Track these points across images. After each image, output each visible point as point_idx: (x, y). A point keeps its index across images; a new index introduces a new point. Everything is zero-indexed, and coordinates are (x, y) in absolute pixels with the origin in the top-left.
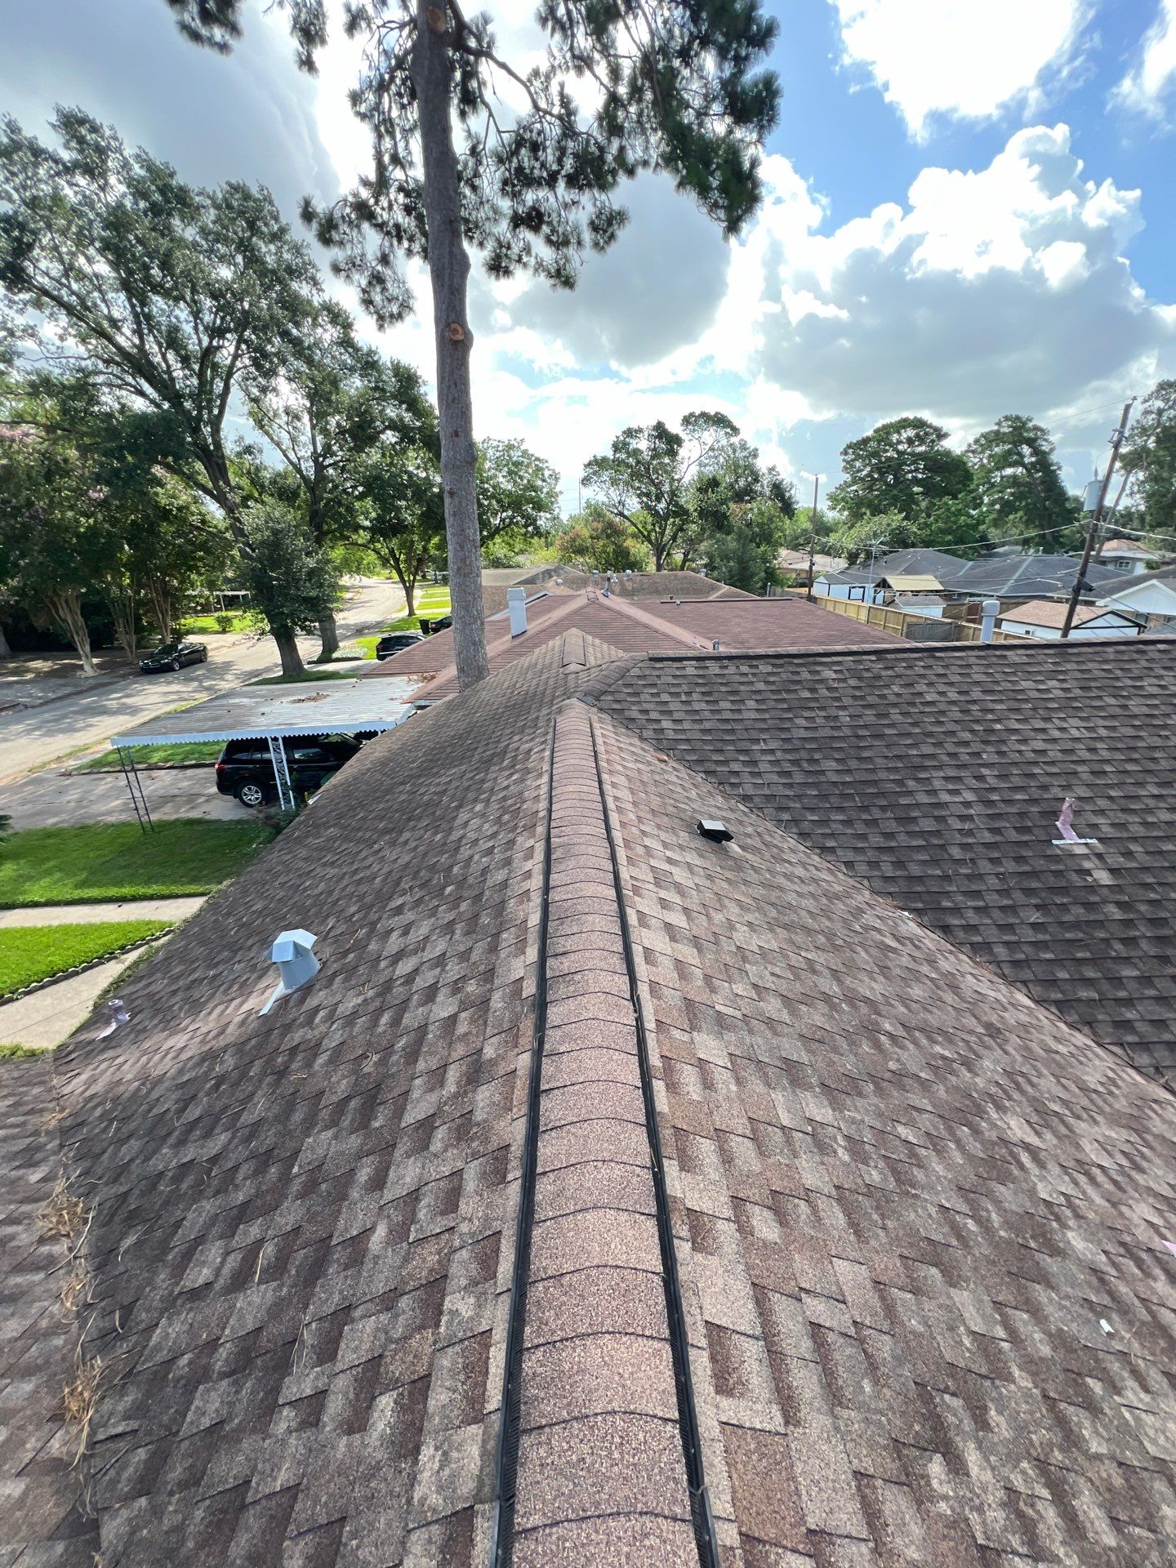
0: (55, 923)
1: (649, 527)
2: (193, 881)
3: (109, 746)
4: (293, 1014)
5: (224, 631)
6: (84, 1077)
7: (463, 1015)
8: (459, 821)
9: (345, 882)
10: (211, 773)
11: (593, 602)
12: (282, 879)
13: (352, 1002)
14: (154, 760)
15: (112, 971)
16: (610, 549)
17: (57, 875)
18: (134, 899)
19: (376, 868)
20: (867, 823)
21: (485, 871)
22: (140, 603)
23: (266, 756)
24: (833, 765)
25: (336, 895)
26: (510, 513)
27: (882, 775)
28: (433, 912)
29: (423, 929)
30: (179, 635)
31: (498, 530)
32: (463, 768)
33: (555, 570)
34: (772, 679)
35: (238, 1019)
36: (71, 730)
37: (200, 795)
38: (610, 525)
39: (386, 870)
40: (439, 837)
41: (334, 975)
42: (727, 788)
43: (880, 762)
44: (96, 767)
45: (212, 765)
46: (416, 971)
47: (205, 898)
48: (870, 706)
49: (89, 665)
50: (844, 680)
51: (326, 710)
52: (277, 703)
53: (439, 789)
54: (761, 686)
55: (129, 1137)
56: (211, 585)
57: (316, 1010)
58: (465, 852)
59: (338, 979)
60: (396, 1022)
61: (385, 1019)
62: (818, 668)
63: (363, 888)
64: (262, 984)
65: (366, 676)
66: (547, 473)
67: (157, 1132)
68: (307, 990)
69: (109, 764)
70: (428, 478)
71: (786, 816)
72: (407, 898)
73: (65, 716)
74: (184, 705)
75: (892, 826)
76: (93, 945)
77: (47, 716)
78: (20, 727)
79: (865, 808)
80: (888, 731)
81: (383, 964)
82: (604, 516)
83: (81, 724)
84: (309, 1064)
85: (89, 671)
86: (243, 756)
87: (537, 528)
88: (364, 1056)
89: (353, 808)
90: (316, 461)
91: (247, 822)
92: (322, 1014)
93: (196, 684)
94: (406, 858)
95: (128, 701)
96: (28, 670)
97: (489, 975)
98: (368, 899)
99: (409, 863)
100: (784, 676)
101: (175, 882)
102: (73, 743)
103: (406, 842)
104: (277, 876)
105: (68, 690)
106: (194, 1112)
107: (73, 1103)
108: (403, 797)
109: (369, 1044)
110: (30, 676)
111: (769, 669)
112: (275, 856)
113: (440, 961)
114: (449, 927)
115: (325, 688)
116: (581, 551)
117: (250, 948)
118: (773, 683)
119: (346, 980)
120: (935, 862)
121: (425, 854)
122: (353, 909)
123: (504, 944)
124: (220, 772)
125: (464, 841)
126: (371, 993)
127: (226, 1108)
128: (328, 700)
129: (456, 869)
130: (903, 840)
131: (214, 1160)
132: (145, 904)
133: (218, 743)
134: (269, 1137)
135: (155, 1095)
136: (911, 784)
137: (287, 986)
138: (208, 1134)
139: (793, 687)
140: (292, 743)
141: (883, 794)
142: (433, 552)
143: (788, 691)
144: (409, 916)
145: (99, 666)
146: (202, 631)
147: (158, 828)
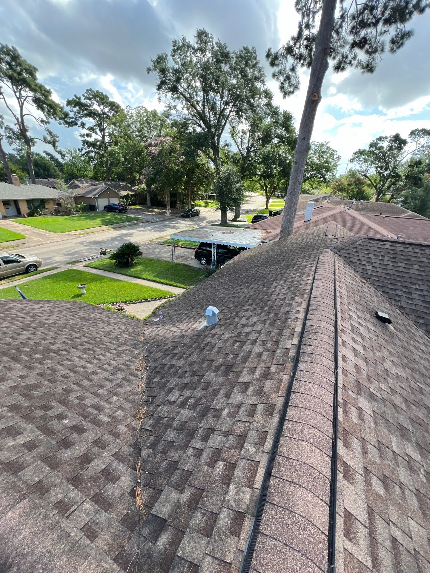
0: (148, 285)
1: (378, 182)
2: (183, 283)
3: (169, 237)
4: (208, 332)
5: (206, 207)
6: (150, 330)
7: (265, 353)
8: (272, 286)
9: (230, 296)
10: (194, 252)
11: (343, 211)
12: (210, 289)
13: (226, 335)
14: (180, 244)
15: (158, 303)
16: (355, 190)
17: (150, 272)
18: (167, 284)
19: (240, 294)
21: (281, 306)
22: (185, 195)
23: (210, 249)
25: (226, 299)
28: (259, 315)
29: (255, 319)
30: (193, 206)
31: (308, 179)
32: (277, 267)
33: (329, 197)
35: (192, 329)
36: (161, 231)
37: (189, 257)
38: (359, 179)
39: (244, 295)
40: (265, 289)
41: (223, 325)
44: (165, 243)
45: (195, 249)
46: (250, 333)
47: (185, 290)
49: (168, 212)
51: (232, 238)
52: (217, 232)
53: (267, 272)
55: (159, 351)
56: (206, 191)
57: (215, 334)
58: (274, 297)
59: (223, 327)
60: (241, 347)
61: (237, 345)
63: (235, 300)
64: (200, 320)
65: (247, 228)
67: (166, 353)
68: (213, 327)
69: (168, 243)
70: (286, 157)
72: (251, 307)
73: (160, 227)
74: (191, 229)
76: (155, 294)
77: (156, 226)
78: (149, 228)
81: (239, 327)
82: (356, 176)
83: (163, 230)
84: (211, 350)
85: (168, 214)
86: (204, 248)
87: (325, 179)
88: (228, 354)
89: (235, 272)
90: (248, 150)
91: (201, 269)
92: (217, 336)
93: (195, 222)
94: (252, 294)
95: (176, 225)
96: (154, 212)
97: (277, 343)
98: (237, 304)
99: (252, 296)
101: (178, 282)
102: (160, 235)
103: (252, 288)
104: (208, 288)
105: (162, 219)
106: (176, 351)
107: (147, 336)
108: (253, 273)
109: (231, 351)
112: (208, 282)
113: (259, 332)
114: (264, 322)
115: (233, 230)
117: (198, 308)
119: (226, 328)
121: (259, 294)
122: (231, 306)
123: (284, 334)
124: (196, 251)
125: (274, 293)
126: (233, 335)
127: (185, 354)
128: (233, 234)
129: (269, 302)
131: (180, 367)
132: (169, 286)
133: (197, 242)
134: (196, 367)
135: (167, 342)
137: (208, 323)
138: (179, 359)
140: (220, 246)
142: (281, 185)
144: (250, 313)
145: (171, 213)
146: (200, 206)
147: (177, 265)
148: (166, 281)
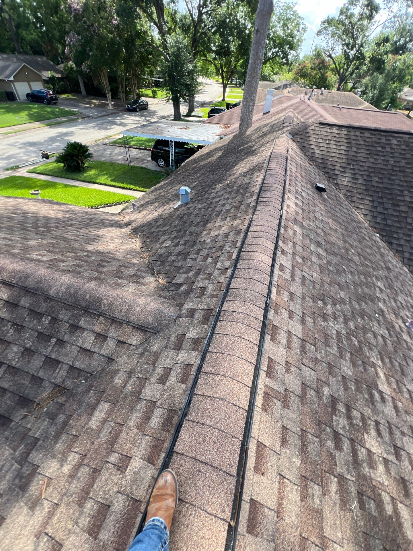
0: (107, 190)
1: (342, 65)
2: (143, 187)
4: (183, 208)
5: (154, 97)
6: (128, 218)
9: (197, 183)
10: (150, 153)
11: (303, 101)
13: (200, 206)
14: (132, 144)
16: (318, 76)
18: (127, 189)
19: (207, 180)
20: (379, 203)
22: (127, 79)
23: (168, 148)
24: (377, 179)
26: (277, 49)
27: (395, 187)
28: (225, 189)
29: (222, 193)
30: (139, 96)
31: (269, 59)
33: (290, 85)
34: (368, 140)
36: (106, 129)
37: (145, 160)
38: (323, 62)
39: (210, 180)
41: (195, 201)
42: (331, 180)
43: (397, 182)
44: (115, 144)
45: (150, 150)
48: (406, 159)
49: (110, 104)
50: (400, 145)
51: (189, 133)
52: (173, 128)
54: (362, 142)
56: (151, 74)
57: (190, 207)
60: (213, 210)
62: (391, 138)
63: (203, 184)
64: (174, 203)
65: (203, 123)
66: (301, 26)
68: (187, 204)
69: (118, 143)
70: (244, 24)
71: (349, 194)
73: (104, 123)
75: (389, 206)
77: (99, 122)
78: (91, 125)
79: (382, 198)
80: (407, 170)
81: (209, 199)
82: (322, 56)
83: (109, 128)
84: (189, 217)
85: (110, 107)
86: (160, 147)
87: (287, 60)
90: (199, 10)
91: (159, 172)
93: (144, 118)
95: (123, 121)
96: (92, 103)
100: (374, 140)
101: (138, 186)
102: (107, 134)
105: (104, 114)
109: (205, 213)
110: (92, 106)
111: (369, 135)
115: (189, 125)
116: (304, 76)
118: (368, 142)
120: (399, 222)
123: (246, 196)
124: (152, 152)
126: (206, 205)
128: (190, 130)
130: (391, 212)
132: (129, 191)
134: (179, 228)
136: (406, 193)
139: (375, 145)
140: (177, 144)
141: (392, 194)
142: (239, 68)
143: (372, 146)
144: (217, 190)
145: (114, 105)
146: (147, 96)
147: (133, 168)
148: (125, 185)
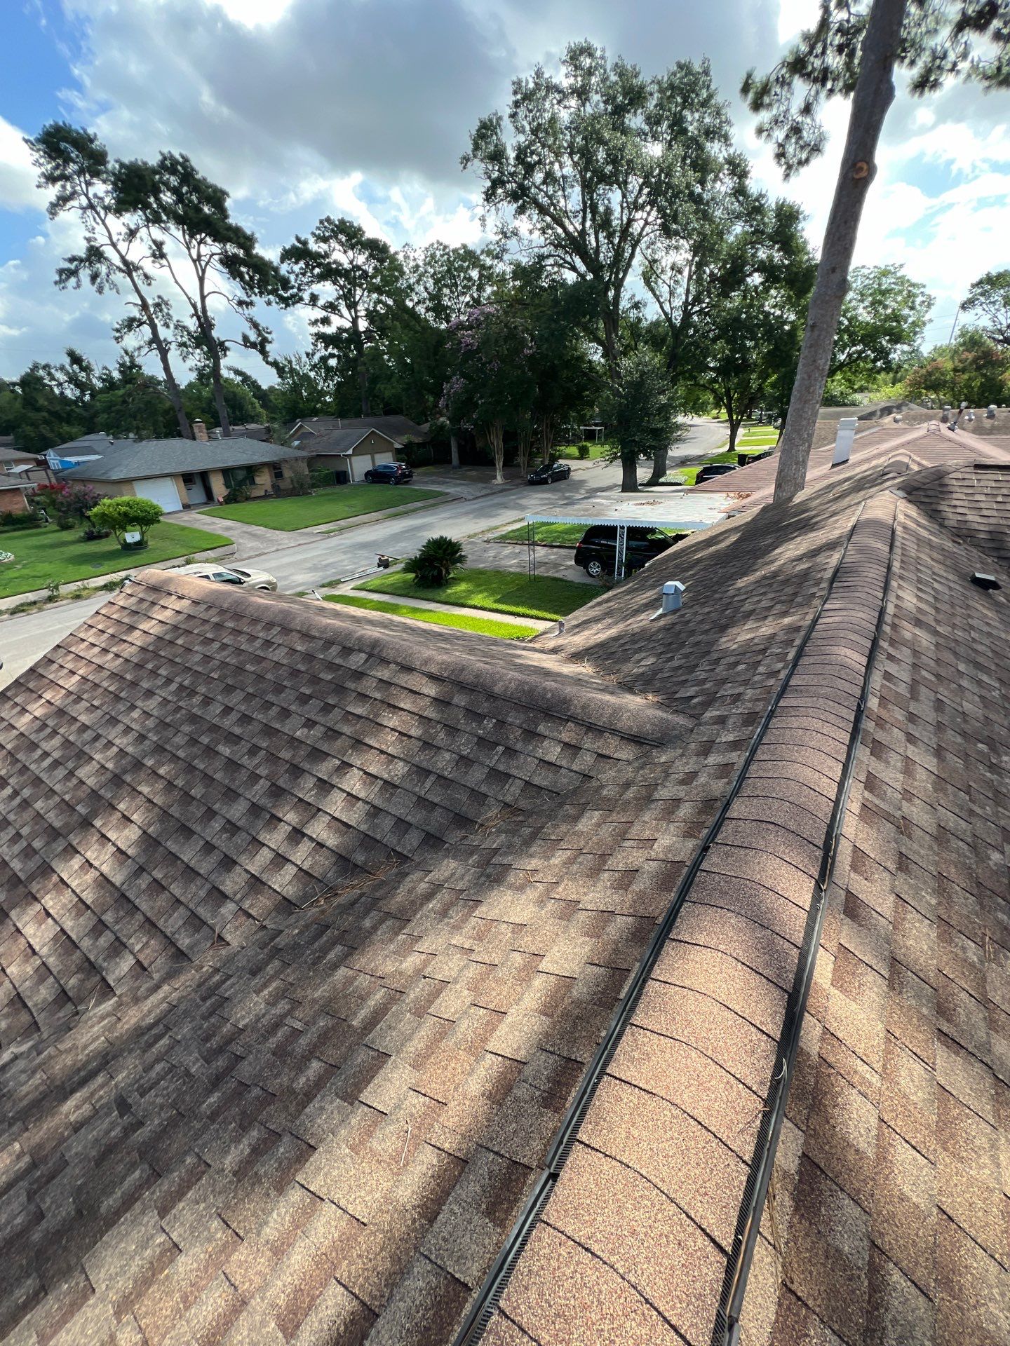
2: (549, 611)
5: (582, 458)
10: (572, 552)
11: (935, 433)
14: (536, 539)
17: (486, 594)
26: (859, 348)
31: (842, 365)
33: (898, 407)
37: (563, 565)
44: (504, 539)
49: (500, 476)
51: (659, 512)
52: (625, 504)
65: (692, 491)
69: (510, 538)
77: (475, 506)
85: (499, 480)
86: (596, 539)
90: (685, 310)
91: (587, 583)
96: (467, 477)
105: (486, 492)
110: (468, 480)
115: (660, 498)
116: (935, 386)
124: (578, 551)
128: (662, 505)
132: (528, 619)
140: (632, 533)
145: (506, 477)
146: (568, 457)
147: (537, 579)
